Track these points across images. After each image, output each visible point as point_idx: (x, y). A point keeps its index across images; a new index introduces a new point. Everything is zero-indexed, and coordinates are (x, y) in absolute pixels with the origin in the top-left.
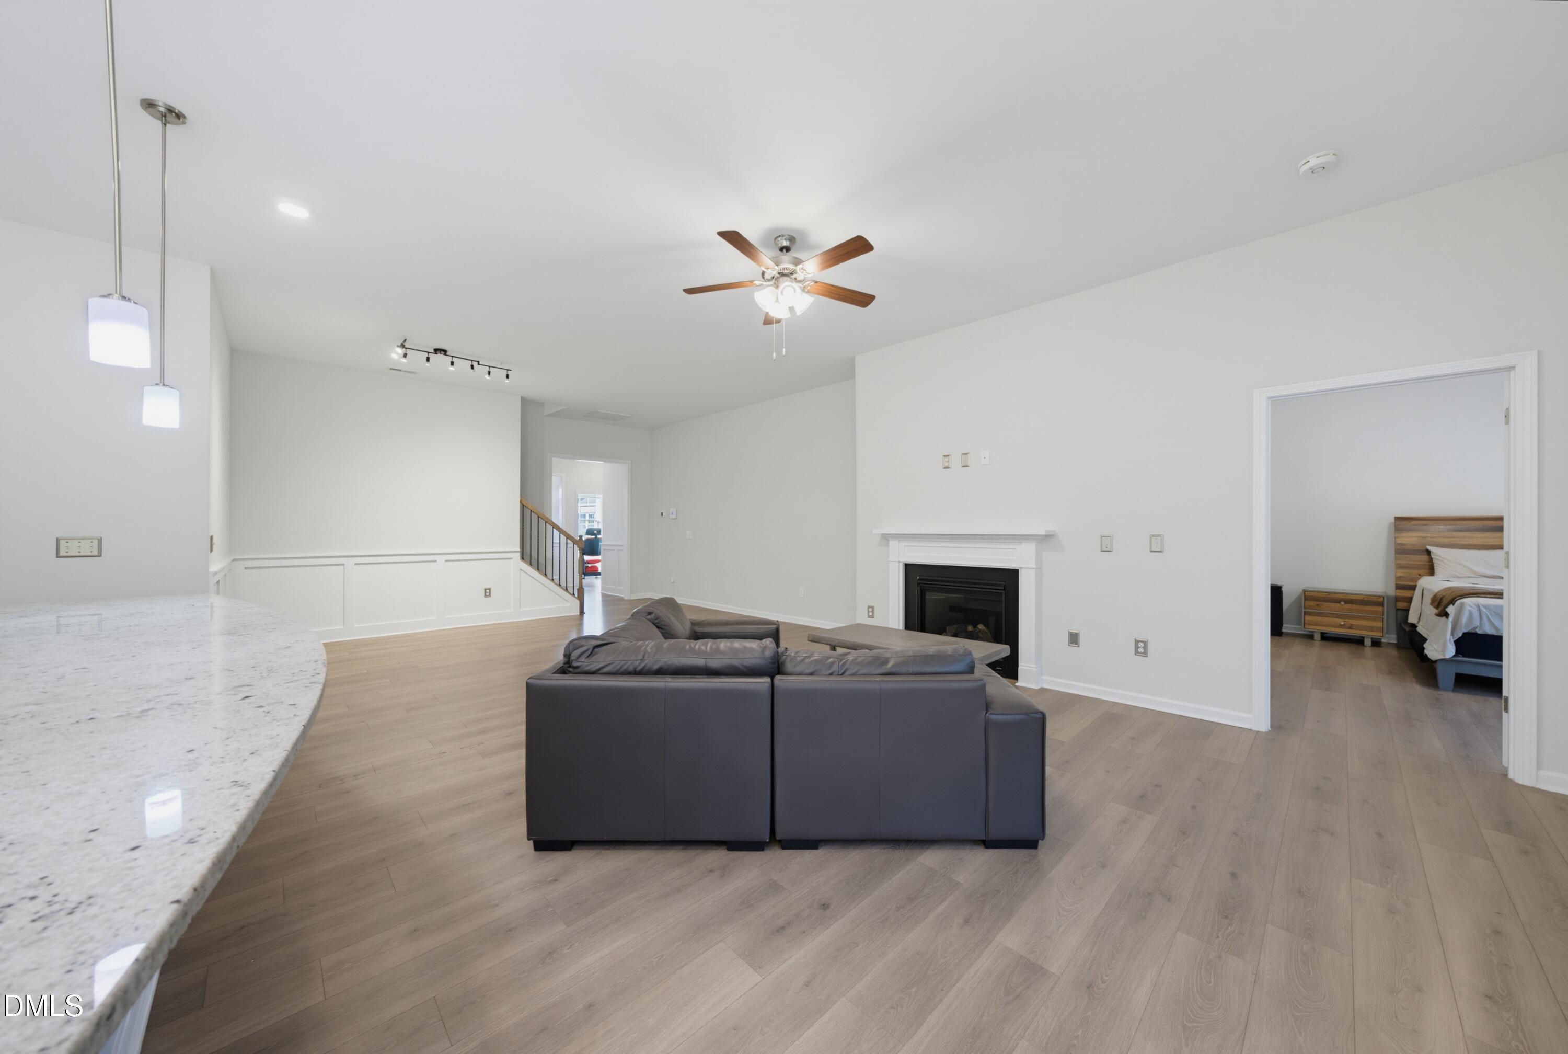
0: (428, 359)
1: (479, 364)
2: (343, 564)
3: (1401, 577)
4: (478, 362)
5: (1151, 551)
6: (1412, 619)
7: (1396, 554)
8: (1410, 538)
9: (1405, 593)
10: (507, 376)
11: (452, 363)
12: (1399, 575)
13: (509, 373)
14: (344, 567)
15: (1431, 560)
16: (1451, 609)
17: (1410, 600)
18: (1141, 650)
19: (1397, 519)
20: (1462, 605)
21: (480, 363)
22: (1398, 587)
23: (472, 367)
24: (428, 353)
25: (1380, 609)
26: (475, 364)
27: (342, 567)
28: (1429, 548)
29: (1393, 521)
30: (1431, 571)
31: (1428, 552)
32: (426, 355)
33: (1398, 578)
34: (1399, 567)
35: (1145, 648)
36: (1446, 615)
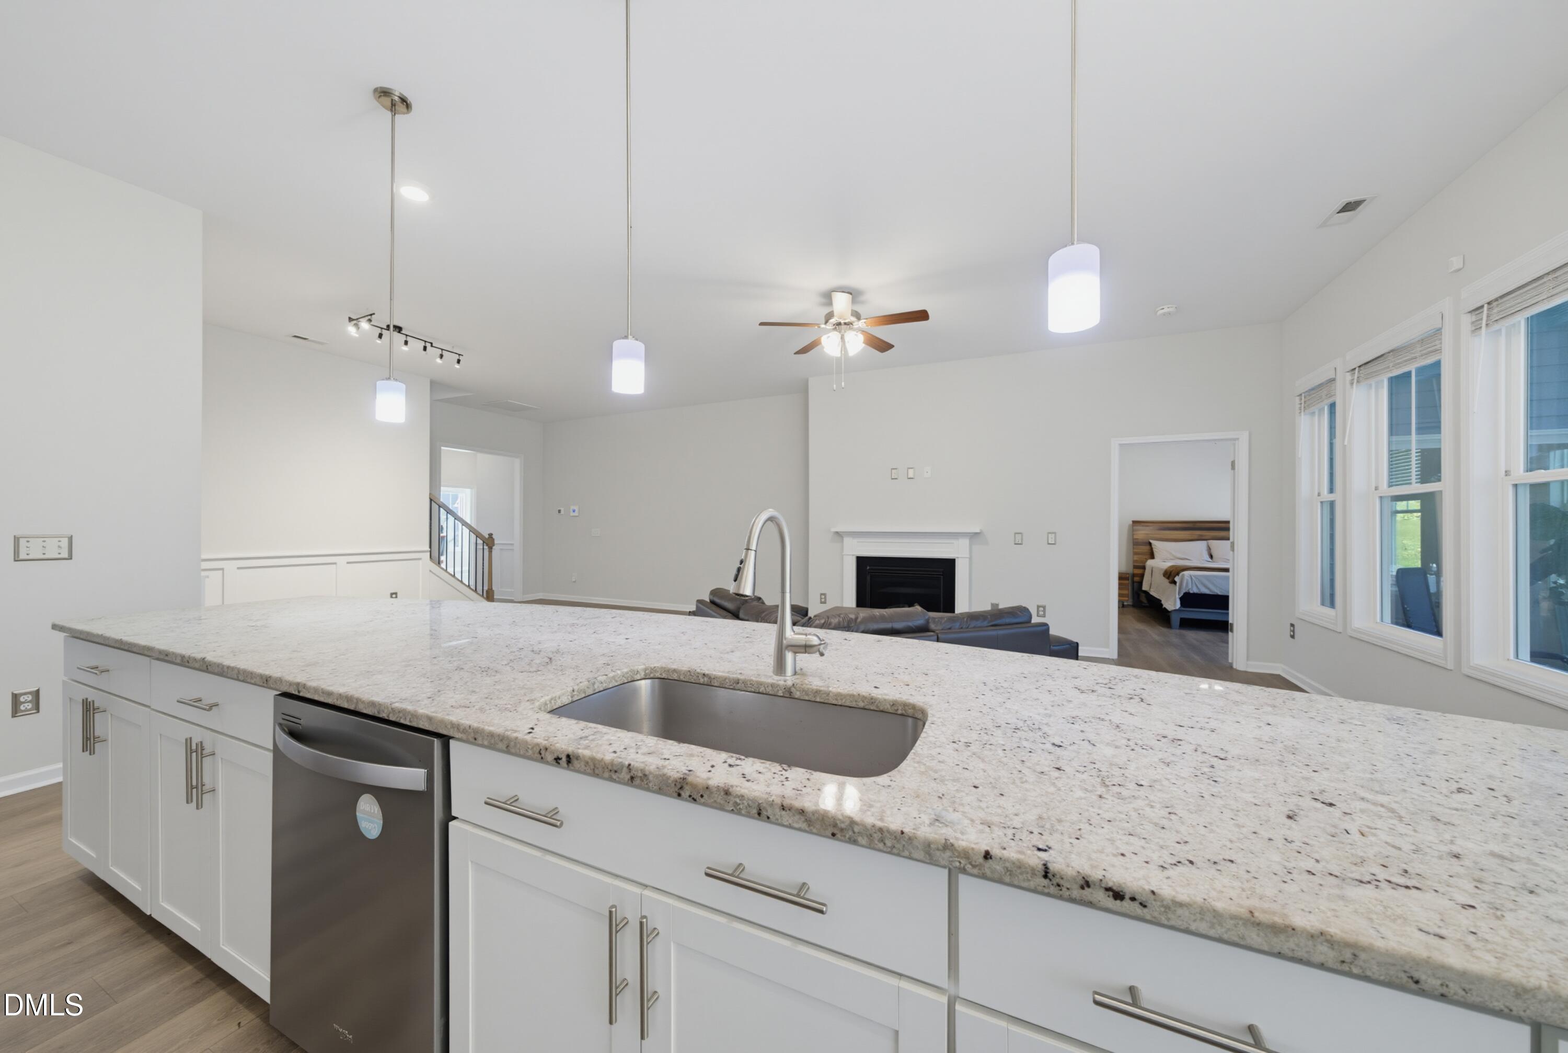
0: (380, 336)
1: (432, 346)
2: (222, 569)
3: (1136, 561)
4: (431, 343)
5: (1049, 544)
6: (1145, 588)
7: (1134, 545)
8: (1142, 534)
9: (1139, 571)
10: (459, 361)
11: (406, 343)
12: (1135, 559)
13: (461, 358)
14: (223, 572)
15: (1152, 549)
16: (1177, 579)
17: (1142, 576)
18: (1041, 613)
19: (1134, 522)
20: (1183, 575)
21: (434, 345)
22: (1135, 567)
23: (425, 348)
24: (382, 328)
25: (1126, 582)
26: (428, 345)
27: (221, 572)
28: (1151, 541)
29: (1131, 523)
30: (1152, 556)
31: (1150, 544)
32: (379, 331)
33: (1134, 561)
34: (1135, 553)
35: (1044, 611)
36: (1175, 583)
